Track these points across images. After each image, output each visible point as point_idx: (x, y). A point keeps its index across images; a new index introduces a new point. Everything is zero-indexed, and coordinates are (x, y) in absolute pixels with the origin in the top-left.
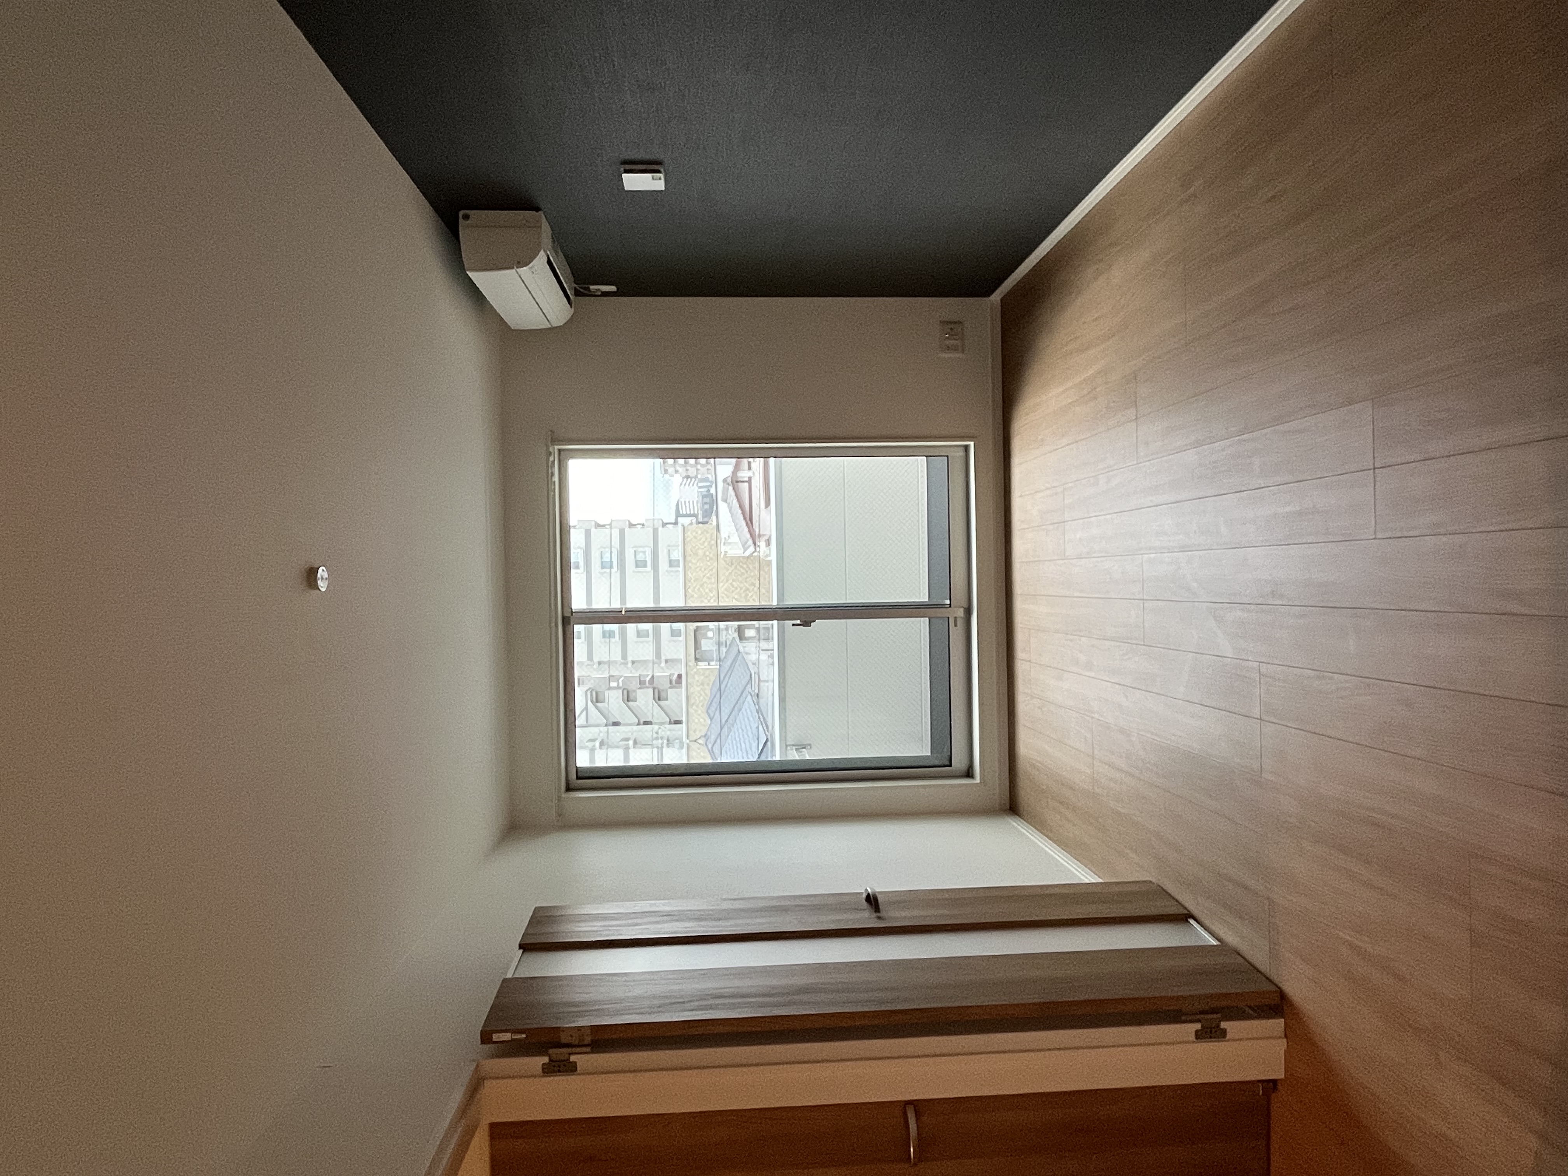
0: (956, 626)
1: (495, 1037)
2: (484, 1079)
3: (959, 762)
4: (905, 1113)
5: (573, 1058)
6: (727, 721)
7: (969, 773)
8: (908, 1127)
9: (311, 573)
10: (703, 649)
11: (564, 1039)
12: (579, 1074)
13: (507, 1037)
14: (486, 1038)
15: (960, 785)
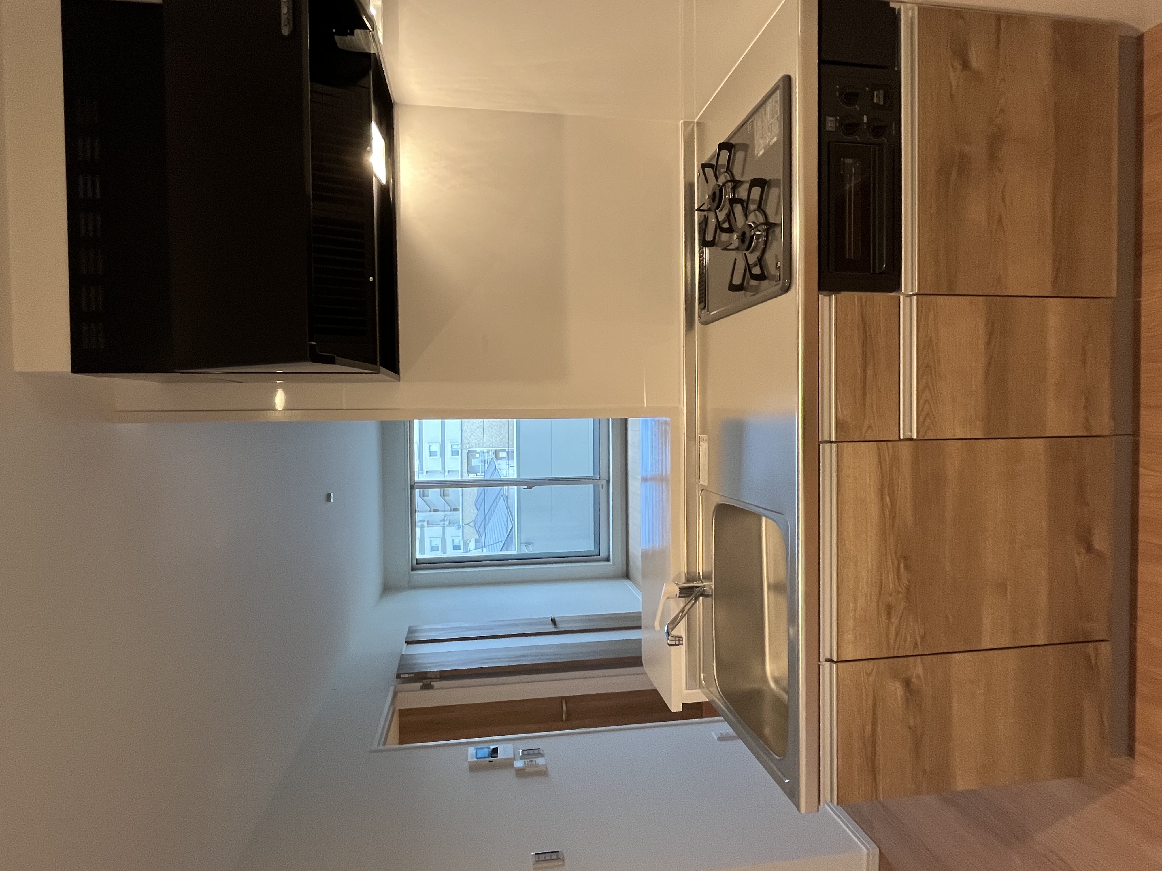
0: (602, 488)
1: (402, 676)
2: (397, 692)
3: (603, 554)
4: (562, 702)
5: (432, 683)
6: (488, 513)
7: (608, 559)
8: (562, 707)
9: (328, 496)
10: (473, 465)
11: (429, 676)
12: (436, 689)
13: (407, 676)
14: (398, 676)
15: (604, 565)
